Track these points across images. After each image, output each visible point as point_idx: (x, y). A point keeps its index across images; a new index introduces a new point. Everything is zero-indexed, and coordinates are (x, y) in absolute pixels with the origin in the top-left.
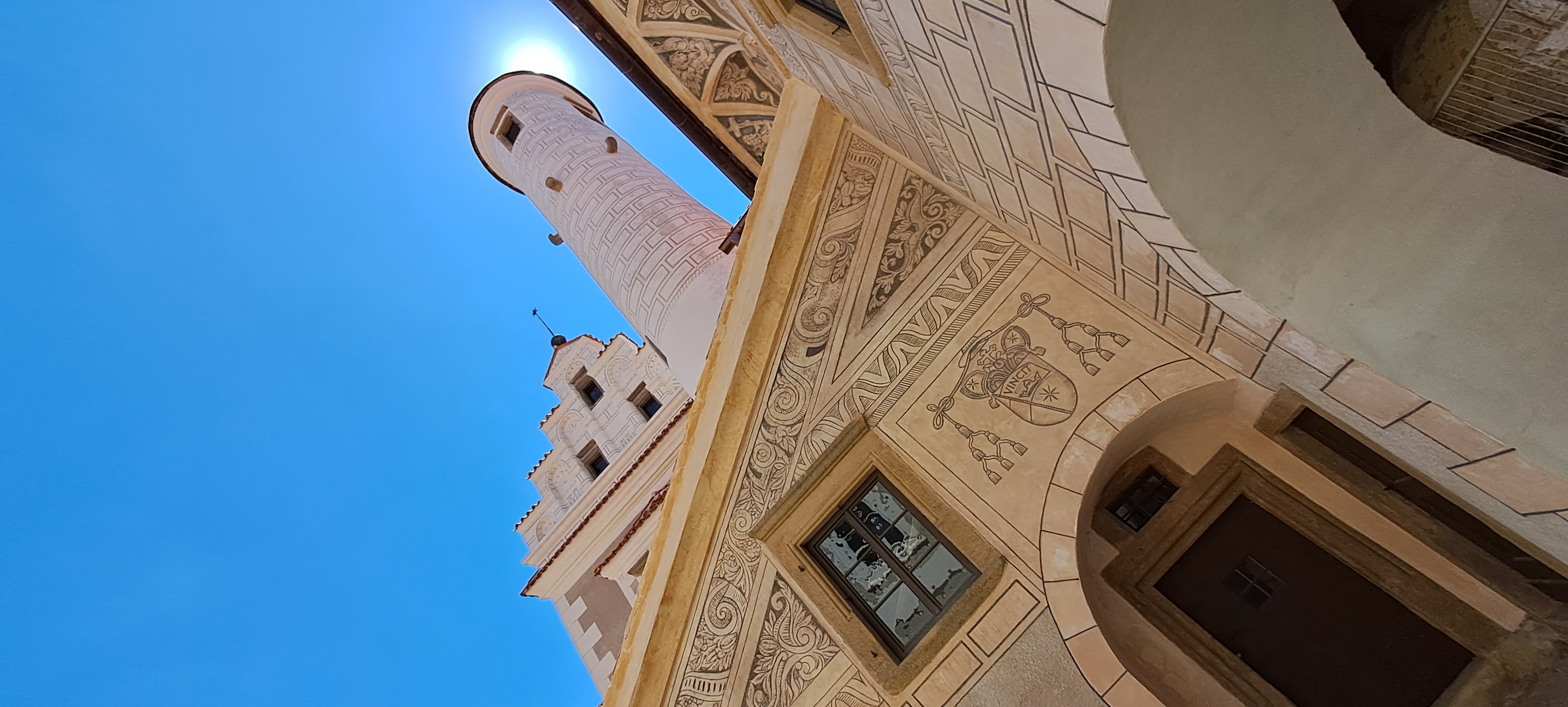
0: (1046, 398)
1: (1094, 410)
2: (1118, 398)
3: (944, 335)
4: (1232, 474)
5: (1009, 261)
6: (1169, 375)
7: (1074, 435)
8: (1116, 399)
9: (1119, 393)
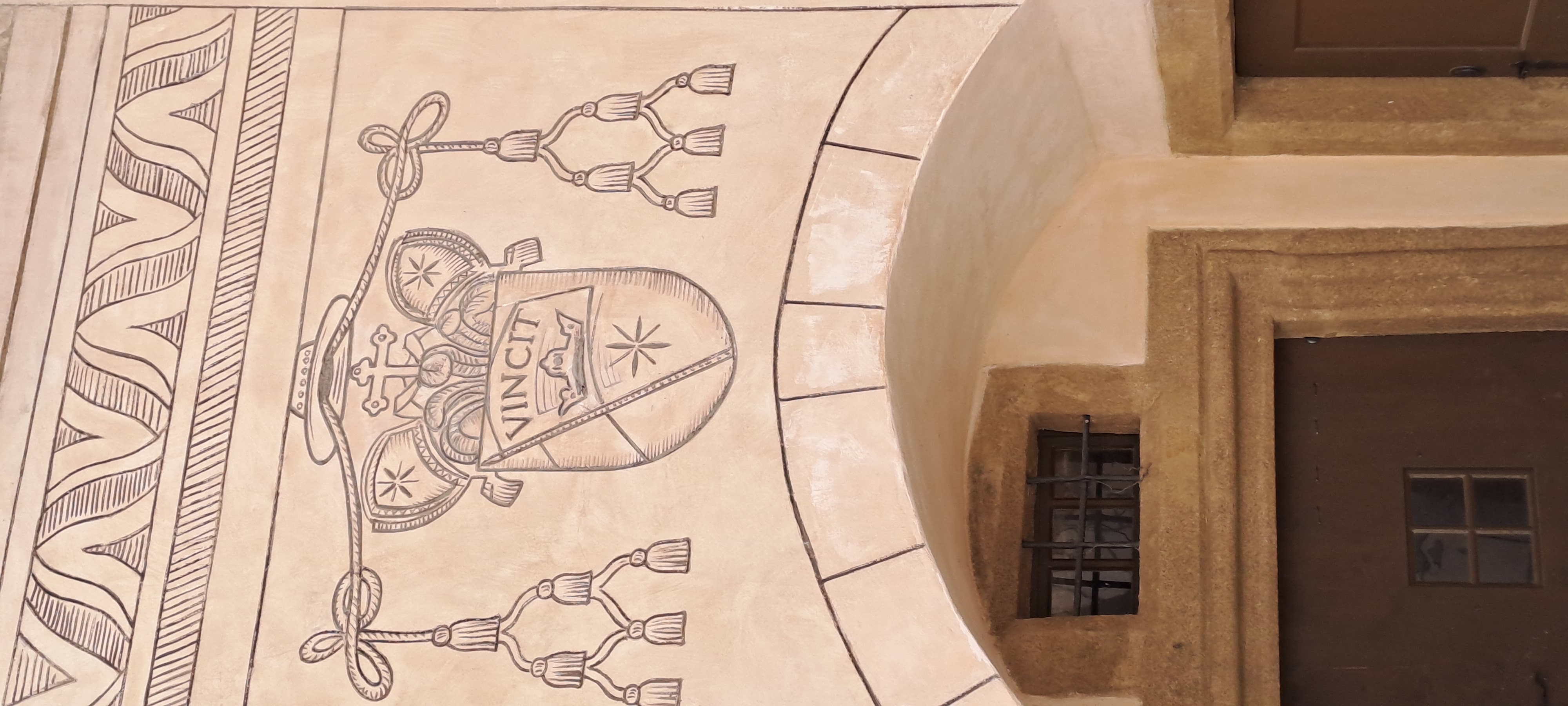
0: (635, 366)
1: (784, 301)
2: (814, 227)
3: (201, 408)
4: (1218, 294)
5: (253, 73)
6: (889, 85)
7: (782, 405)
8: (812, 233)
9: (809, 212)
